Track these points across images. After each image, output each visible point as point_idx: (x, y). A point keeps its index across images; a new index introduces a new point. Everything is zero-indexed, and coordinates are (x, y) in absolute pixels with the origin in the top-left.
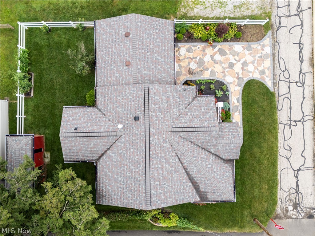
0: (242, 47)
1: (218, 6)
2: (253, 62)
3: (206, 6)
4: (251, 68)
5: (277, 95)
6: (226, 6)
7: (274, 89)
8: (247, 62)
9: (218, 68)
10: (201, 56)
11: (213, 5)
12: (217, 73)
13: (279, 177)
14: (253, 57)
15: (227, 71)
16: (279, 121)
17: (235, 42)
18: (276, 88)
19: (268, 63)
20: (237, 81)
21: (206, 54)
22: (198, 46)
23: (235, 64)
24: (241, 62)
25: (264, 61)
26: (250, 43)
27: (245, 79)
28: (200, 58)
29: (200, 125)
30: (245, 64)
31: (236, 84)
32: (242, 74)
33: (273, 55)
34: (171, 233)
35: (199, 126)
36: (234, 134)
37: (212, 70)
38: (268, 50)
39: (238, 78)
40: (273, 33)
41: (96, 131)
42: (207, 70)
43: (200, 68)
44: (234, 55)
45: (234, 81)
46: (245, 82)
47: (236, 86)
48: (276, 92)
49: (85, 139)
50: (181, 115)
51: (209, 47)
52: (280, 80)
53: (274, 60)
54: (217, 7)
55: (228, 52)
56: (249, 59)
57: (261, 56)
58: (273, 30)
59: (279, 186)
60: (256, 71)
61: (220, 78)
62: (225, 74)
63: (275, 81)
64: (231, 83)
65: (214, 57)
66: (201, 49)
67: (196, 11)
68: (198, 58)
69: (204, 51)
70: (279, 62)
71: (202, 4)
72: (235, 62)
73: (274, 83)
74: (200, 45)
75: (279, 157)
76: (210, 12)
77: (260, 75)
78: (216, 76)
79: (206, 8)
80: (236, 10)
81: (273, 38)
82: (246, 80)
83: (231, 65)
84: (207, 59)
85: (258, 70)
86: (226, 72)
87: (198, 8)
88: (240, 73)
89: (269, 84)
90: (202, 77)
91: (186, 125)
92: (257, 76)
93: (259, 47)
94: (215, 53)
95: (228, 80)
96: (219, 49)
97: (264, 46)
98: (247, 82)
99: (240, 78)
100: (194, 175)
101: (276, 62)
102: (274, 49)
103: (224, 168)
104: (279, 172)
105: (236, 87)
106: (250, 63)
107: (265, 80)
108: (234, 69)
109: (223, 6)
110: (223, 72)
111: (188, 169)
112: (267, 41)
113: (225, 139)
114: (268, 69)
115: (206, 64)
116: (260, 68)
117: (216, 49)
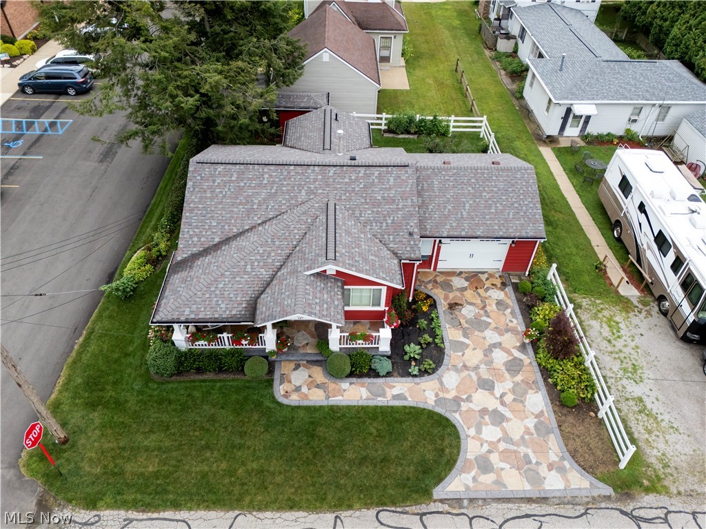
0: (542, 412)
1: (624, 365)
2: (506, 438)
3: (613, 341)
4: (491, 433)
5: (423, 508)
6: (632, 381)
7: (442, 501)
8: (504, 424)
9: (473, 357)
10: (493, 325)
11: (622, 355)
12: (460, 354)
13: (168, 514)
14: (522, 438)
15: (469, 375)
16: (344, 514)
17: (549, 395)
18: (446, 507)
19: (516, 483)
21: (503, 335)
22: (515, 321)
23: (493, 394)
24: (501, 409)
25: (518, 469)
26: (557, 431)
27: (457, 415)
28: (490, 324)
29: (341, 241)
30: (498, 418)
31: (441, 395)
32: (469, 410)
33: (543, 500)
35: (337, 239)
37: (467, 346)
38: (553, 483)
39: (457, 401)
40: (608, 498)
42: (465, 335)
43: (466, 322)
44: (513, 391)
45: (448, 391)
46: (448, 415)
47: (437, 395)
48: (433, 507)
51: (518, 340)
52: (471, 519)
53: (529, 500)
54: (622, 362)
55: (519, 378)
56: (516, 428)
57: (530, 462)
58: (618, 500)
59: (141, 516)
60: (486, 447)
61: (452, 361)
62: (462, 371)
63: (466, 503)
64: (441, 383)
65: (498, 350)
66: (510, 324)
67: (594, 323)
68: (489, 320)
69: (507, 331)
70: (527, 516)
71: (613, 334)
72: (498, 393)
73: (458, 501)
74: (518, 324)
75: (232, 514)
76: (602, 348)
77: (476, 459)
78: (454, 351)
79: (609, 341)
80: (631, 403)
81: (594, 498)
82: (456, 418)
83: (487, 385)
84: (491, 336)
85: (490, 452)
86: (467, 372)
88: (471, 405)
89: (455, 484)
90: (447, 326)
92: (471, 449)
93: (553, 457)
94: (508, 352)
95: (450, 378)
96: (521, 360)
97: (562, 470)
98: (447, 420)
99: (459, 406)
100: (234, 244)
101: (526, 508)
102: (562, 502)
103: (239, 299)
104: (183, 514)
105: (433, 394)
106: (504, 431)
107: (463, 471)
108: (480, 390)
109: (630, 374)
110: (465, 367)
111: (249, 234)
112: (580, 482)
114: (499, 482)
115: (476, 333)
116: (494, 458)
117: (517, 354)
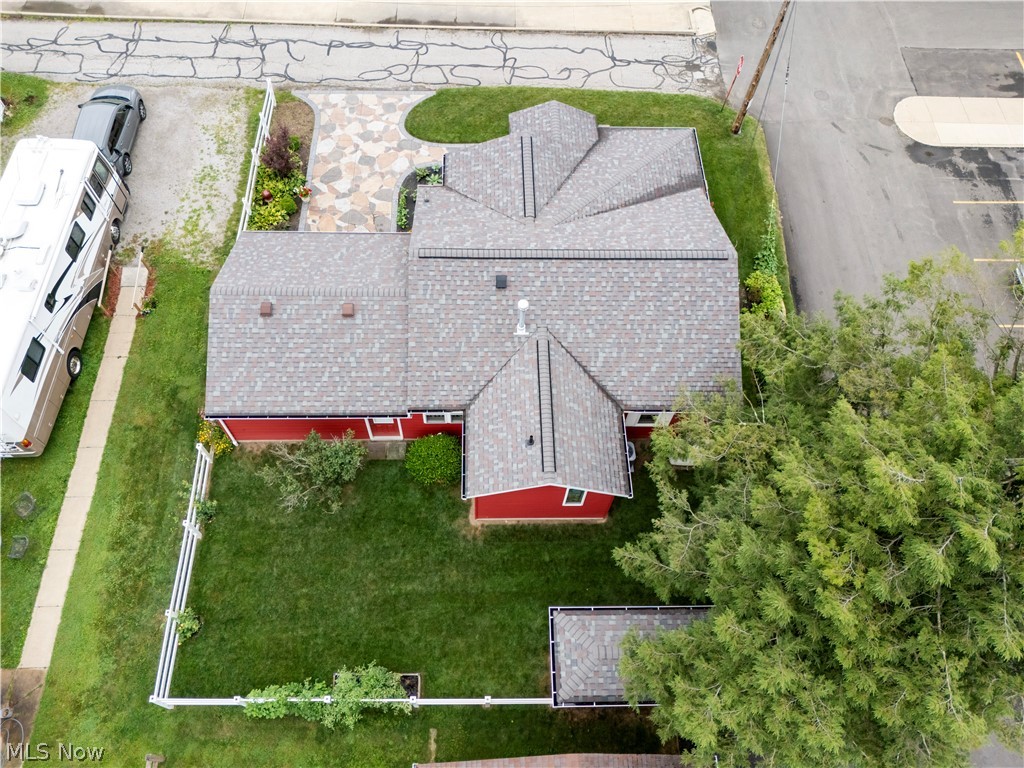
0: (323, 139)
1: (210, 183)
2: (363, 123)
3: (206, 207)
4: (376, 127)
5: (445, 87)
6: (214, 168)
7: (430, 90)
8: (362, 131)
9: (372, 185)
10: (336, 217)
11: (206, 192)
12: (384, 188)
13: (632, 90)
14: (349, 123)
15: (381, 168)
16: (505, 85)
17: (308, 154)
18: (427, 87)
19: (368, 99)
20: (406, 151)
21: (331, 206)
22: (310, 222)
23: (363, 153)
24: (360, 142)
25: (362, 105)
26: (316, 126)
27: (403, 137)
28: (340, 219)
29: (516, 165)
30: (366, 136)
31: (414, 152)
32: (389, 141)
33: (349, 89)
34: (800, 296)
35: (520, 167)
36: (536, 116)
37: (374, 195)
38: (337, 98)
39: (400, 148)
40: (298, 88)
41: (536, 391)
42: (372, 206)
43: (367, 220)
44: (343, 155)
45: (406, 156)
46: (411, 137)
47: (418, 152)
48: (438, 87)
49: (559, 420)
50: (493, 207)
51: (316, 201)
52: (411, 80)
53: (362, 89)
55: (332, 165)
56: (353, 129)
57: (350, 109)
58: (291, 88)
59: (651, 90)
60: (384, 118)
61: (395, 180)
62: (387, 173)
63: (412, 88)
64: (411, 162)
65: (342, 192)
66: (316, 218)
68: (339, 223)
69: (324, 211)
70: (367, 80)
71: (199, 215)
72: (359, 154)
73: (416, 89)
74: (307, 218)
75: (586, 87)
77: (395, 111)
78: (389, 190)
79: (209, 207)
81: (310, 88)
82: (404, 135)
83: (367, 160)
84: (344, 205)
85: (382, 115)
86: (383, 171)
87: (207, 225)
88: (388, 145)
89: (417, 98)
90: (390, 217)
91: (518, 192)
92: (398, 118)
93: (329, 111)
94: (332, 190)
95: (402, 166)
96: (322, 181)
97: (327, 104)
98: (411, 133)
99: (399, 145)
100: (640, 191)
101: (367, 85)
102: (337, 87)
105: (421, 153)
106: (363, 126)
107: (409, 105)
108: (375, 156)
110: (382, 175)
111: (627, 199)
112: (315, 98)
113: (549, 129)
114: (381, 98)
115: (359, 209)
116: (379, 110)
117: (323, 187)
